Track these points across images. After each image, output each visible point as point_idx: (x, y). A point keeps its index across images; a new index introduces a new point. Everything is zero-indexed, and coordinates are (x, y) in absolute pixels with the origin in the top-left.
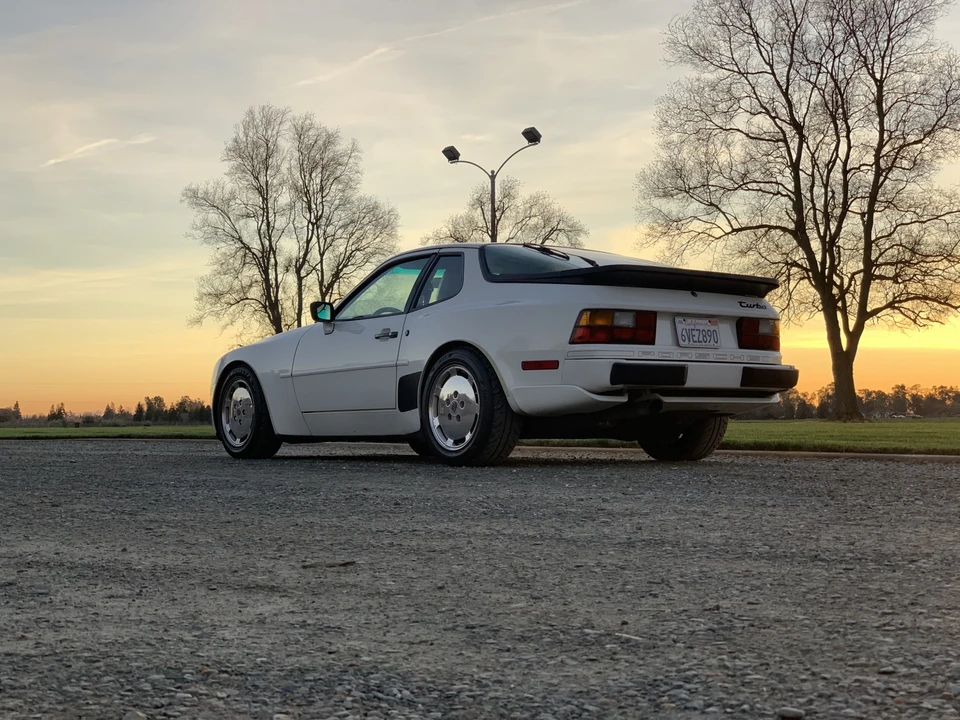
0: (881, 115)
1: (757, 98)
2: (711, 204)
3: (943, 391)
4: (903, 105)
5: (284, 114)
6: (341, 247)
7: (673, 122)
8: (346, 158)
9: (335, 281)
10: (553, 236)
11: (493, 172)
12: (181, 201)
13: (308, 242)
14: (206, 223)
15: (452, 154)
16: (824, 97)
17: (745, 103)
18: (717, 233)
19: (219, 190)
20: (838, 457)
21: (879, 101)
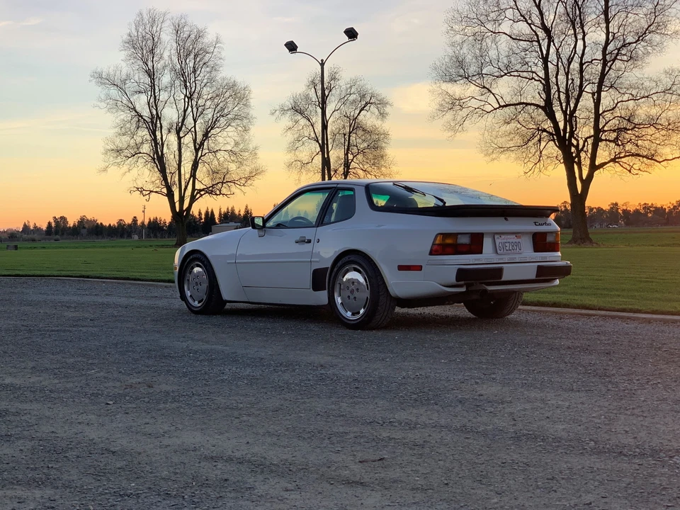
0: (607, 21)
1: (518, 9)
2: (484, 87)
3: (646, 207)
4: (623, 15)
5: (164, 15)
6: (209, 114)
7: (456, 27)
8: (212, 49)
9: (204, 141)
10: (367, 108)
11: (322, 60)
12: (90, 81)
13: (185, 111)
14: (108, 97)
15: (292, 47)
16: (566, 8)
17: (509, 13)
18: (489, 108)
19: (118, 72)
20: (594, 315)
21: (606, 12)
